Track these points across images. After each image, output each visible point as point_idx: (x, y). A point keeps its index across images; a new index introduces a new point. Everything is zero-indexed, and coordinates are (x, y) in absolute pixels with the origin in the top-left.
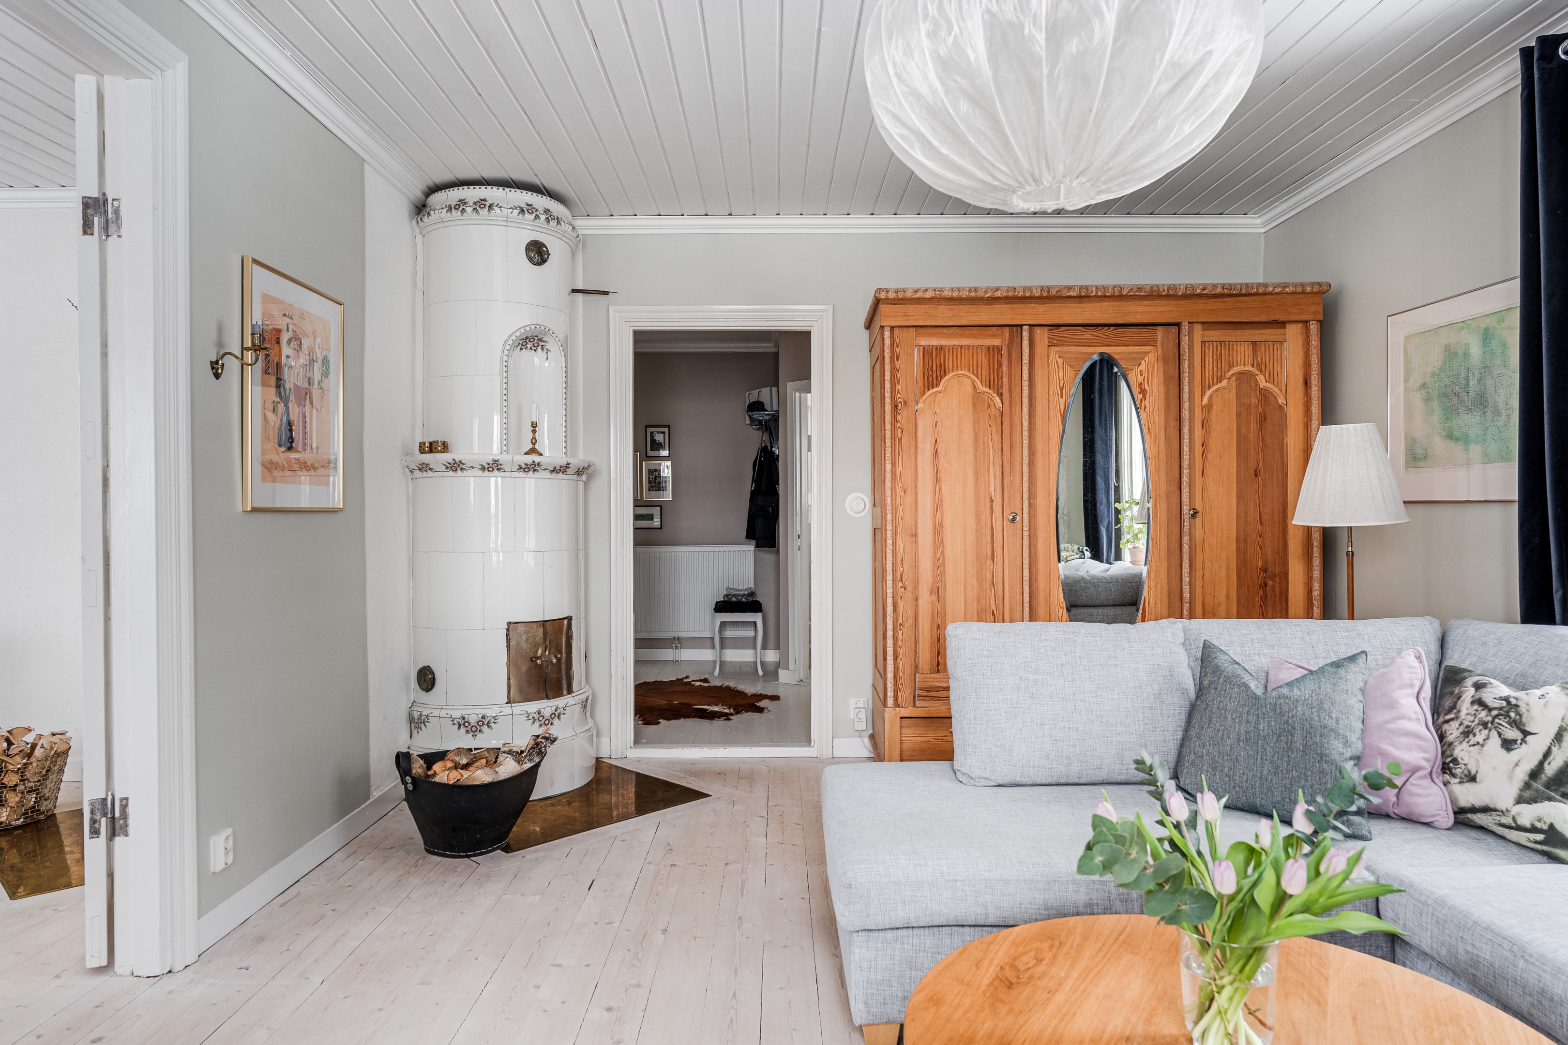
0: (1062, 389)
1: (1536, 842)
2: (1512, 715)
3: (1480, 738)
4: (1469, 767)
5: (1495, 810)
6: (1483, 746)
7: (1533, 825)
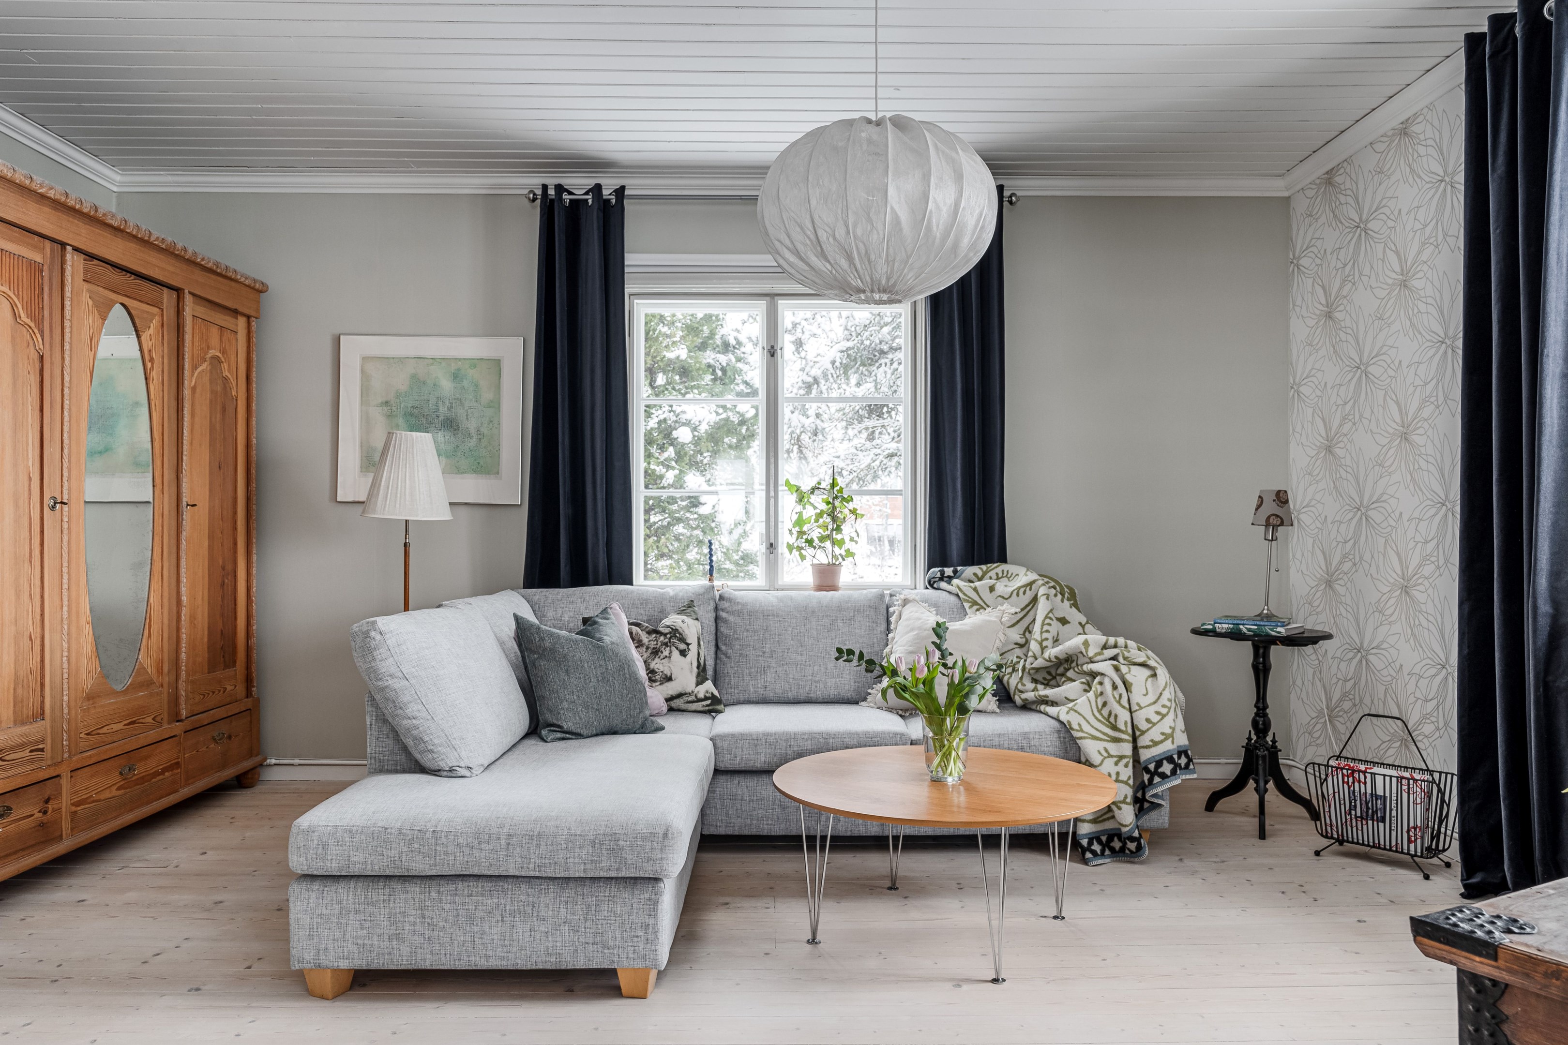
0: (91, 340)
1: (707, 706)
2: (678, 635)
3: (666, 653)
4: (665, 673)
5: (686, 694)
6: (670, 657)
7: (705, 696)
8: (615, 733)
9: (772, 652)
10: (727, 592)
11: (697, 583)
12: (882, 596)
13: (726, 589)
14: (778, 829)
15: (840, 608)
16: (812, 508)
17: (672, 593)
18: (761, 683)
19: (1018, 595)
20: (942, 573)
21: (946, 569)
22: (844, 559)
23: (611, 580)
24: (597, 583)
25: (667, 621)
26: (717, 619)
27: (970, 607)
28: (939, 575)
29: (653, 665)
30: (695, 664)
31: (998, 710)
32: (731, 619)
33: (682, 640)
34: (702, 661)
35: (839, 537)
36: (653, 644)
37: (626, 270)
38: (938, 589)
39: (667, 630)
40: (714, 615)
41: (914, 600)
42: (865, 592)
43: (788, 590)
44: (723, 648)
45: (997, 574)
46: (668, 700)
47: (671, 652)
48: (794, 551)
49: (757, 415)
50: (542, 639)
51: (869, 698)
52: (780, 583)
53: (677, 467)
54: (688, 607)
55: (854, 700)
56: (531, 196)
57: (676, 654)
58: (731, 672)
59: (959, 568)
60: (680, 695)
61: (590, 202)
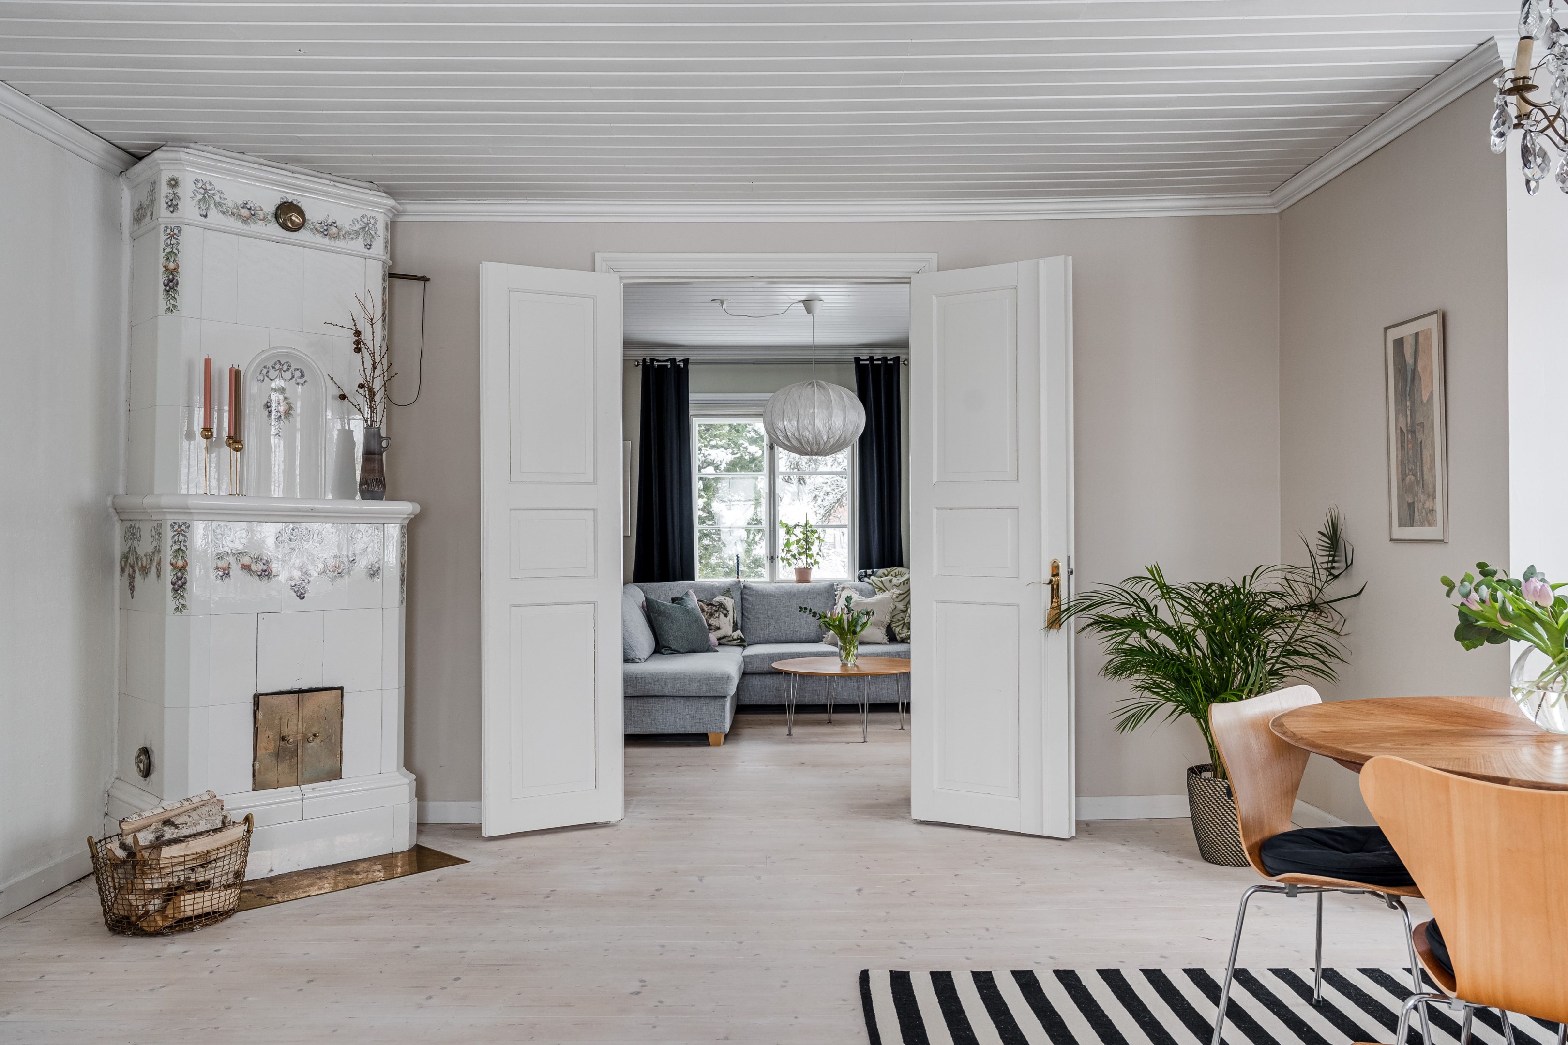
1: (739, 643)
2: (722, 606)
4: (717, 625)
5: (728, 636)
6: (719, 618)
7: (737, 638)
8: (695, 652)
9: (773, 616)
10: (748, 584)
11: (732, 579)
12: (833, 585)
13: (746, 583)
14: (775, 702)
15: (809, 592)
16: (794, 536)
17: (718, 585)
18: (766, 632)
19: (904, 584)
20: (866, 572)
21: (868, 571)
22: (813, 565)
23: (683, 578)
24: (674, 580)
25: (716, 599)
26: (742, 599)
27: (878, 591)
28: (864, 574)
29: (710, 622)
30: (732, 621)
31: (888, 643)
32: (750, 599)
33: (725, 609)
34: (735, 620)
35: (810, 553)
36: (710, 611)
37: (690, 402)
38: (864, 581)
39: (717, 604)
40: (741, 596)
41: (848, 588)
42: (823, 584)
43: (782, 583)
44: (746, 614)
45: (896, 573)
46: (719, 639)
47: (719, 615)
48: (785, 561)
49: (763, 454)
50: (659, 607)
51: (824, 640)
52: (777, 579)
53: (705, 496)
54: (727, 592)
55: (817, 640)
56: (636, 363)
57: (722, 616)
58: (750, 626)
59: (875, 570)
60: (724, 637)
61: (669, 366)
